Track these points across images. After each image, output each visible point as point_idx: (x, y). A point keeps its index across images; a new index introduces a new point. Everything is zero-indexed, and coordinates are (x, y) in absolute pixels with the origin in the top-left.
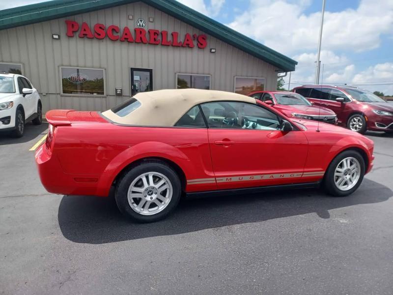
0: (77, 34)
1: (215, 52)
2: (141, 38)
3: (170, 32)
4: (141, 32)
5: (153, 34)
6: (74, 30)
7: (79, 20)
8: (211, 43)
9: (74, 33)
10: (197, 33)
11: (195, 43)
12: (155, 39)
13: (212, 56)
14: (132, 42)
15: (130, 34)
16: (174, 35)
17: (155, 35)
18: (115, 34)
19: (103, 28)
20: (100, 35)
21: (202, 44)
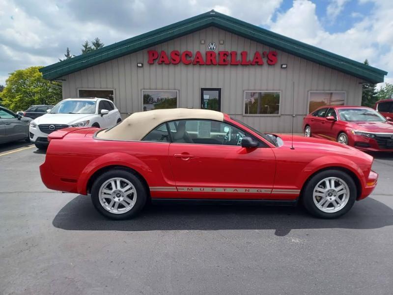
0: (157, 61)
1: (286, 67)
2: (211, 60)
3: (239, 52)
4: (211, 55)
5: (223, 55)
6: (154, 58)
7: (159, 49)
8: (282, 58)
9: (154, 61)
10: (267, 50)
11: (265, 60)
12: (224, 60)
13: (283, 72)
14: (204, 65)
15: (201, 57)
16: (244, 54)
17: (224, 56)
18: (189, 59)
19: (178, 54)
20: (175, 60)
21: (272, 61)
